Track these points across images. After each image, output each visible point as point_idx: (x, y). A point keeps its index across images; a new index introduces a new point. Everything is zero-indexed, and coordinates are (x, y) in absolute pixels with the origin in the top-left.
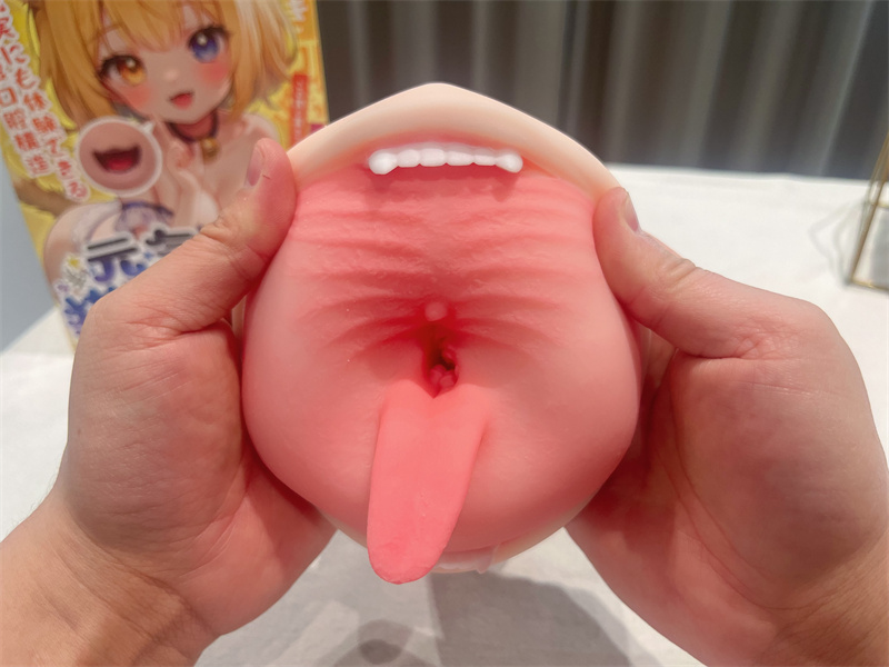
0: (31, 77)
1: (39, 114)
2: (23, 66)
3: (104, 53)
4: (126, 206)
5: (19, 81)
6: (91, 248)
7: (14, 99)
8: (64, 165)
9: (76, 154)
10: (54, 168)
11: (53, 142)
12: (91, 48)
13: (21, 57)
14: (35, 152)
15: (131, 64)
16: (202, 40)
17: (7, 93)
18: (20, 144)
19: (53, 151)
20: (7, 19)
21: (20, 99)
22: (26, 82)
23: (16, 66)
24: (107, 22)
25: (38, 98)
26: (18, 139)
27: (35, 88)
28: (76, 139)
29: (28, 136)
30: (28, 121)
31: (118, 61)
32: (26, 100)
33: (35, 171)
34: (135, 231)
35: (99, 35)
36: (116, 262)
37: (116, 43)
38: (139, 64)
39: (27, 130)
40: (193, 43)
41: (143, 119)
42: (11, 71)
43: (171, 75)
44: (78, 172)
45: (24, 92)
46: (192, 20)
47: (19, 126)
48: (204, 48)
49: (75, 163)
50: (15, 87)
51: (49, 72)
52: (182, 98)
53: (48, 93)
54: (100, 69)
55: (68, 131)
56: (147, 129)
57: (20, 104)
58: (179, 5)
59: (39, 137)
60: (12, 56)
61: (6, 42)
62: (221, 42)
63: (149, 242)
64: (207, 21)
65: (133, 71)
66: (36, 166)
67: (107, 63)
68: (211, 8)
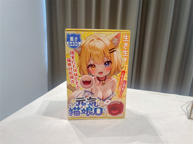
0: (76, 66)
1: (75, 73)
2: (75, 64)
3: (89, 64)
4: (85, 92)
5: (73, 67)
6: (77, 99)
7: (72, 70)
8: (77, 82)
9: (80, 80)
10: (75, 83)
11: (76, 78)
12: (87, 62)
13: (75, 63)
14: (73, 79)
15: (93, 66)
16: (107, 63)
17: (71, 68)
18: (70, 77)
19: (76, 80)
20: (74, 56)
21: (73, 70)
22: (74, 67)
23: (74, 64)
24: (91, 59)
25: (76, 70)
26: (70, 76)
27: (76, 68)
28: (80, 78)
29: (72, 76)
30: (73, 74)
31: (91, 65)
32: (74, 70)
33: (71, 83)
34: (86, 97)
35: (89, 60)
36: (81, 102)
37: (92, 62)
38: (95, 66)
39: (72, 75)
40: (105, 64)
41: (93, 76)
42: (72, 65)
43: (100, 69)
44: (79, 84)
45: (74, 68)
46: (106, 60)
47: (71, 74)
48: (107, 64)
49: (79, 82)
50: (72, 68)
51: (79, 66)
52: (101, 73)
53: (78, 69)
54: (88, 66)
55: (79, 76)
56: (93, 78)
57: (72, 71)
58: (104, 57)
59: (74, 77)
60: (73, 62)
61: (73, 60)
62: (110, 64)
63: (88, 99)
64: (108, 60)
65: (94, 67)
66: (72, 82)
67: (89, 65)
68: (110, 58)
